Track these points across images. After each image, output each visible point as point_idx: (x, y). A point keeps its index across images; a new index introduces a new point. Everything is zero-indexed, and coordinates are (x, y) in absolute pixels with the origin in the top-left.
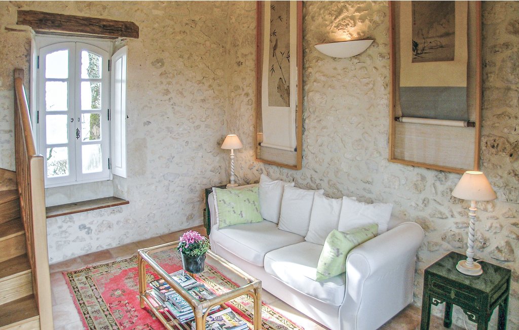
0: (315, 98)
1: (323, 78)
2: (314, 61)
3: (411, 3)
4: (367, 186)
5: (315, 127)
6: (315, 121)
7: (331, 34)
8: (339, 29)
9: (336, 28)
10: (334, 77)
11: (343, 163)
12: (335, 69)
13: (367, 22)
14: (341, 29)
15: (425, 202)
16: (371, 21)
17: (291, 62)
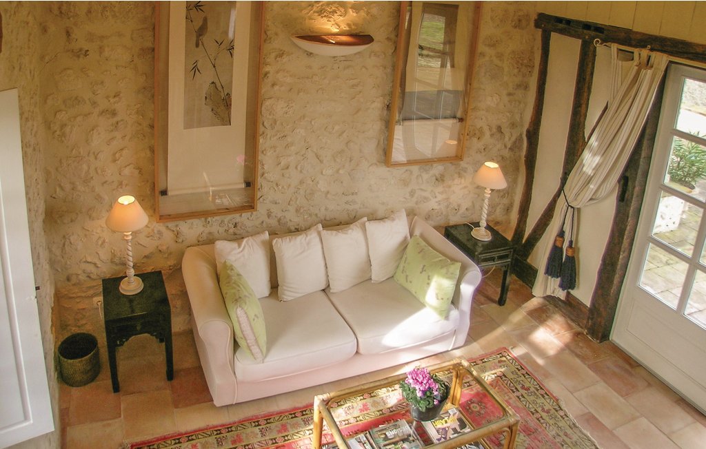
0: (275, 108)
1: (289, 80)
2: (273, 55)
3: (422, 4)
4: (350, 198)
5: (275, 147)
6: (275, 138)
7: (307, 21)
8: (322, 17)
9: (316, 14)
10: (308, 78)
11: (320, 182)
12: (310, 67)
13: (363, 14)
14: (325, 16)
15: (412, 193)
16: (368, 13)
17: (235, 57)
